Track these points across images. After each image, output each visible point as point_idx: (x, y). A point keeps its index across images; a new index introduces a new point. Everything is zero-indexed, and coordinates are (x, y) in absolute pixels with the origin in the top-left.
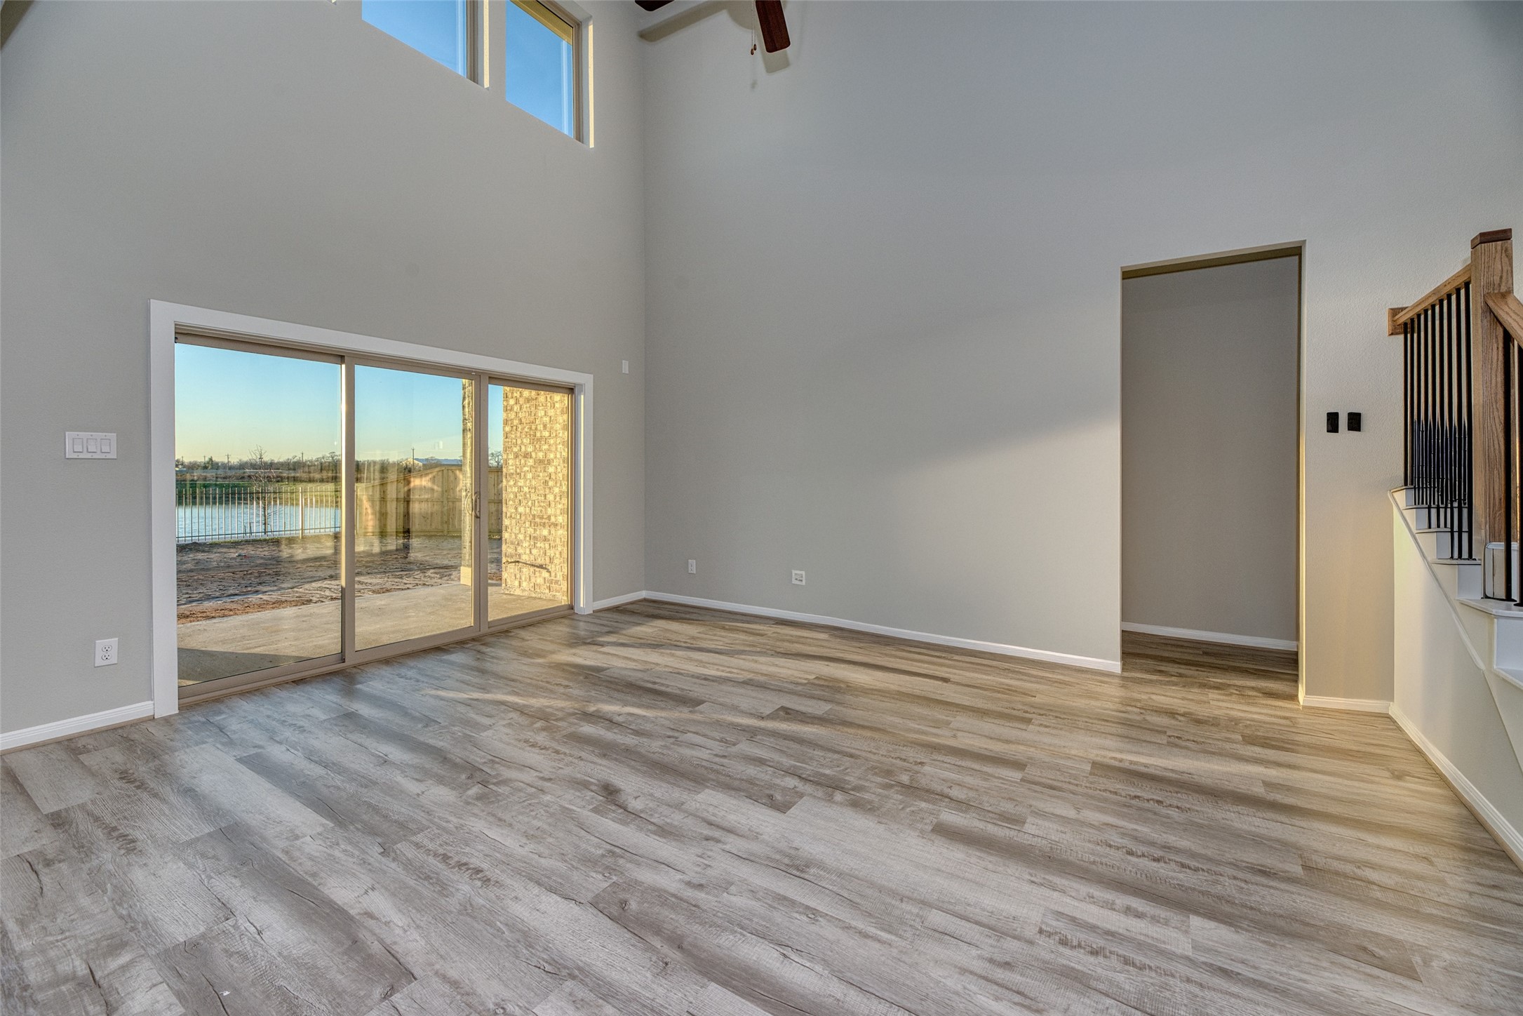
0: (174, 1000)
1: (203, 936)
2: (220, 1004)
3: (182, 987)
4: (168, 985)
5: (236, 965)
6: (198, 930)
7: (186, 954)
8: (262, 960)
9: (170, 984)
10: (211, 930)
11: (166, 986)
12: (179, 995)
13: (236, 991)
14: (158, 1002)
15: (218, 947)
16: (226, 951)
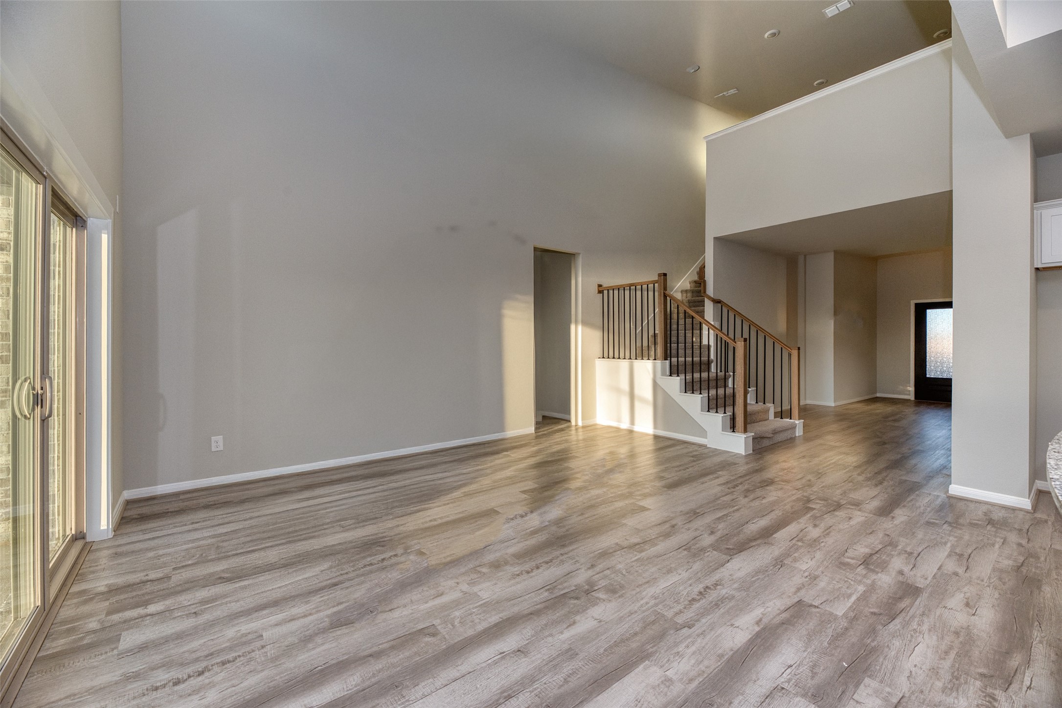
0: (862, 686)
1: (804, 696)
2: (853, 664)
3: (851, 687)
4: (853, 695)
5: (822, 668)
6: (800, 701)
7: (825, 698)
8: (813, 657)
9: (852, 694)
10: (796, 695)
11: (855, 695)
12: (857, 686)
13: (841, 661)
14: (867, 694)
15: (810, 683)
16: (812, 678)
